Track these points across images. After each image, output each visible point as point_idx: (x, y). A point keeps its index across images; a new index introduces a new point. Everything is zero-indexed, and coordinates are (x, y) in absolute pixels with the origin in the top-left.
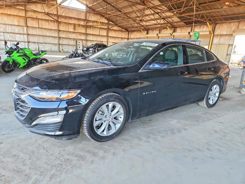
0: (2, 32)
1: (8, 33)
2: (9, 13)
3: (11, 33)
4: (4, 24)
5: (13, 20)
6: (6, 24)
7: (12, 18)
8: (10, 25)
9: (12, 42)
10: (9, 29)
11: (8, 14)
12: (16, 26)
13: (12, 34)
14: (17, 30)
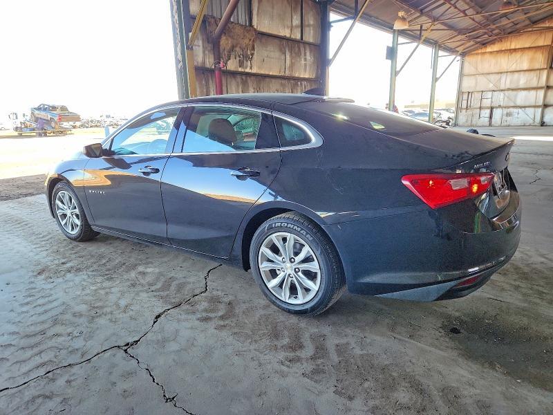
0: (490, 91)
1: (502, 90)
2: (513, 47)
3: (509, 89)
4: (498, 73)
5: (518, 61)
6: (501, 73)
7: (518, 55)
8: (510, 72)
9: (506, 110)
10: (506, 81)
11: (510, 50)
12: (522, 73)
13: (510, 92)
14: (523, 80)
